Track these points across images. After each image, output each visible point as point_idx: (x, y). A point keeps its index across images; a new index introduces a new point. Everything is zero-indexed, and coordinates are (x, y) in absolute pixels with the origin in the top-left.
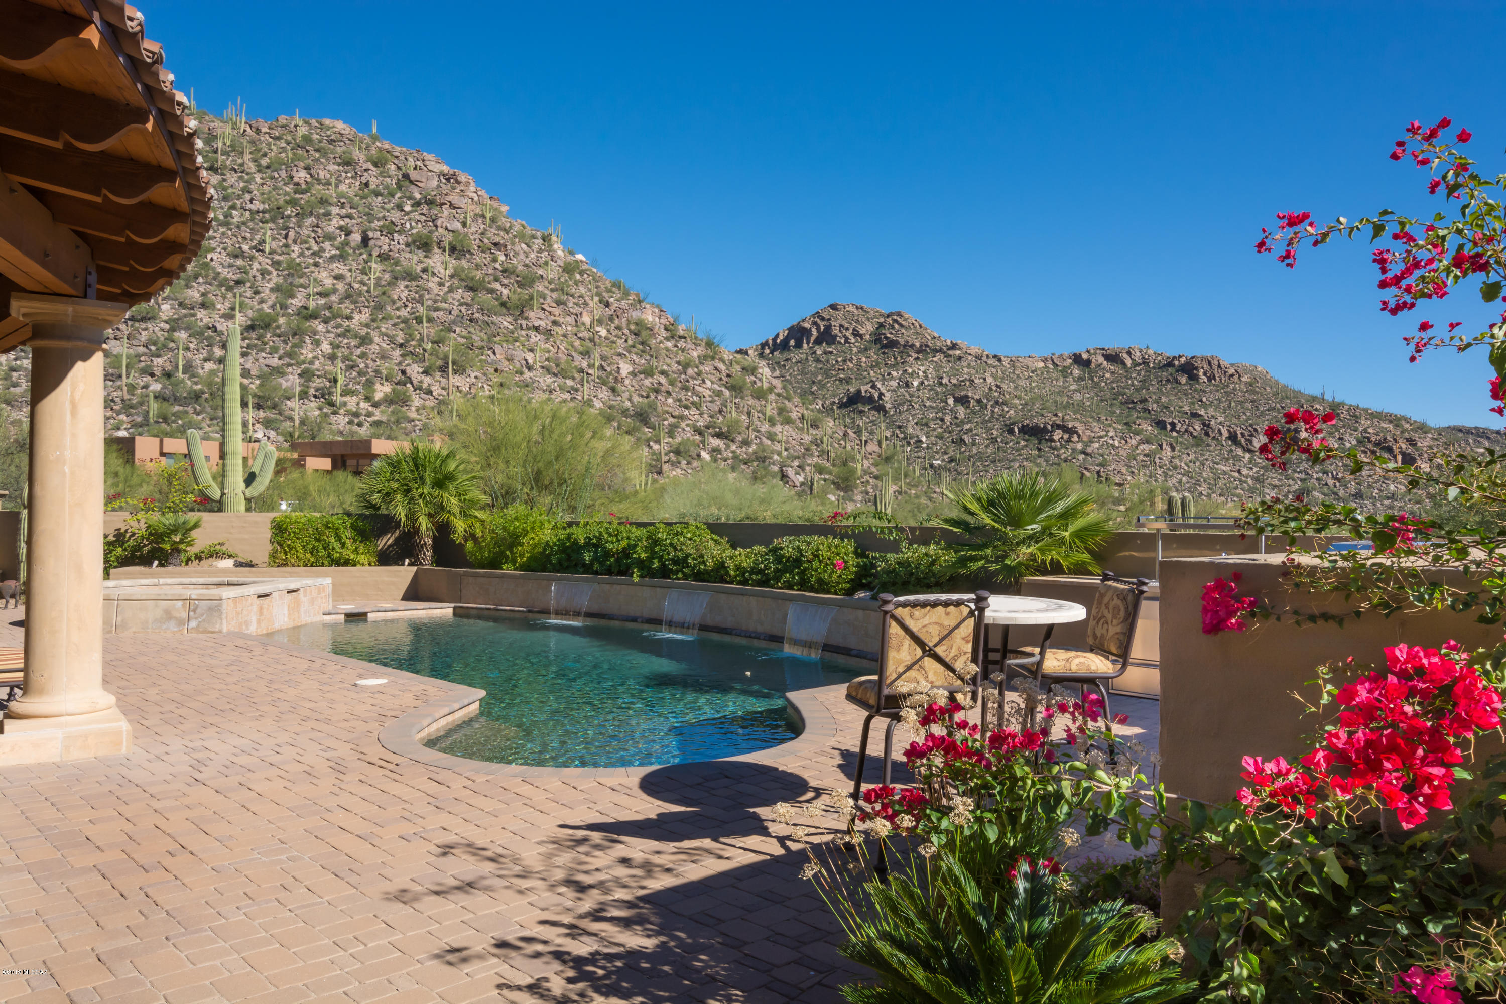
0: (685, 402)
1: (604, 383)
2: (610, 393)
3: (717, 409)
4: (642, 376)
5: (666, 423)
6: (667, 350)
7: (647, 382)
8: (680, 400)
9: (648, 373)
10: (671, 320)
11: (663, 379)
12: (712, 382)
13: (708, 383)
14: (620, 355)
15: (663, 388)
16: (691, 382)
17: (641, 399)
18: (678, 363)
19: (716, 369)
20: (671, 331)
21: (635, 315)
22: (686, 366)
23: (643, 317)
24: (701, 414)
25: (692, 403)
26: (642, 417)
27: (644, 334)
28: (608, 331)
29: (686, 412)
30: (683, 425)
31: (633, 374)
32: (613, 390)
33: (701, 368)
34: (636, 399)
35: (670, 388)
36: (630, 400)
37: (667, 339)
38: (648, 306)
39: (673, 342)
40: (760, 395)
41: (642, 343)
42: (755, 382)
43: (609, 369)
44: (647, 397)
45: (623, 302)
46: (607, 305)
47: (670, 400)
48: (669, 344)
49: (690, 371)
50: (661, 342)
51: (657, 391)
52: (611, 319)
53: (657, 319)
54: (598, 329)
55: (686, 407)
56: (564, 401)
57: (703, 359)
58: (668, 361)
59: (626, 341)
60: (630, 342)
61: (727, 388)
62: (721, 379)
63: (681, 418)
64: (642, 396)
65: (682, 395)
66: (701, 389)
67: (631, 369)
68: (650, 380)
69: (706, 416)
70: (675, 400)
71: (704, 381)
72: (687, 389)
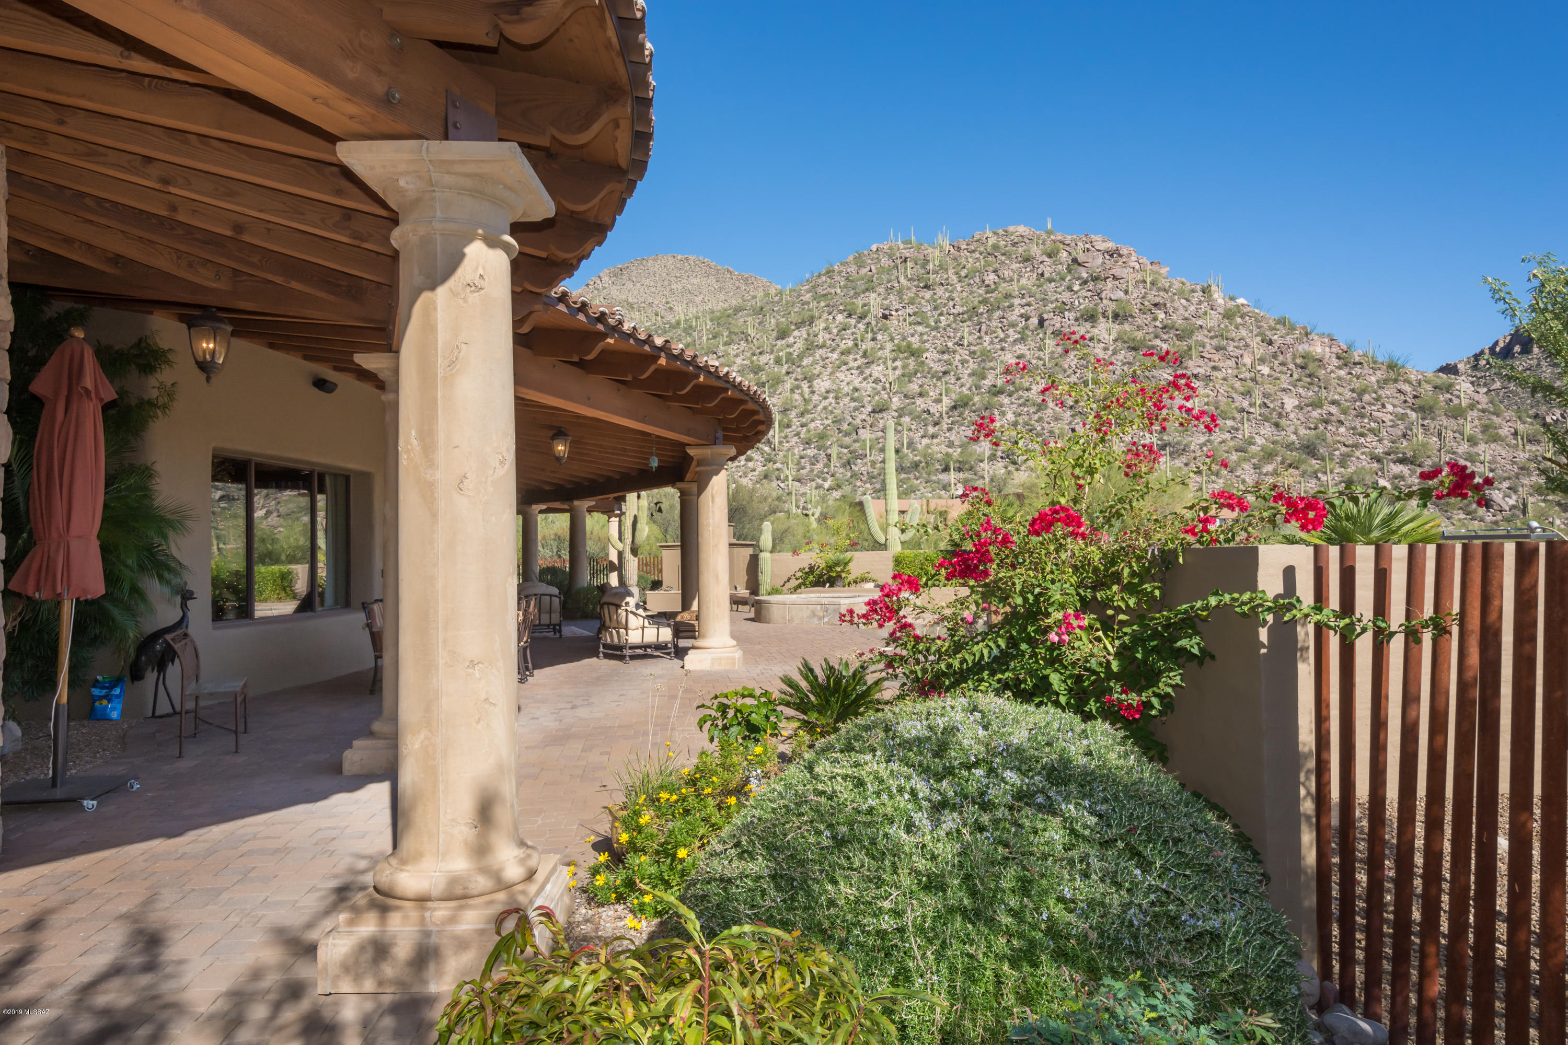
0: (1360, 430)
1: (1266, 419)
2: (1273, 429)
3: (1400, 433)
4: (1310, 408)
5: (1337, 453)
6: (1339, 378)
7: (1315, 414)
8: (1354, 428)
9: (1316, 405)
10: (1345, 349)
11: (1334, 409)
12: (1394, 406)
13: (1390, 408)
14: (1284, 390)
15: (1333, 418)
16: (1368, 408)
17: (1308, 432)
18: (1353, 391)
19: (1400, 391)
20: (1344, 359)
21: (1302, 348)
22: (1361, 393)
23: (1311, 349)
24: (1380, 441)
25: (1369, 430)
26: (1310, 449)
27: (1312, 366)
28: (1272, 368)
29: (1362, 440)
30: (1358, 453)
31: (1300, 408)
32: (1277, 425)
33: (1380, 392)
34: (1302, 431)
35: (1342, 417)
36: (1295, 433)
37: (1339, 368)
38: (1316, 338)
39: (1347, 370)
40: (1456, 413)
41: (1310, 376)
42: (1451, 400)
43: (1272, 406)
44: (1315, 429)
45: (1288, 338)
46: (1270, 343)
47: (1342, 430)
48: (1342, 373)
49: (1366, 397)
50: (1332, 372)
51: (1326, 422)
52: (1275, 356)
53: (1327, 349)
54: (1259, 368)
55: (1362, 435)
56: (1224, 441)
57: (1383, 383)
58: (1340, 390)
59: (1291, 376)
60: (1296, 376)
61: (1413, 409)
62: (1405, 402)
63: (1356, 446)
64: (1310, 428)
65: (1357, 423)
66: (1380, 414)
67: (1297, 403)
68: (1319, 411)
69: (1386, 442)
70: (1348, 429)
71: (1384, 406)
72: (1363, 416)
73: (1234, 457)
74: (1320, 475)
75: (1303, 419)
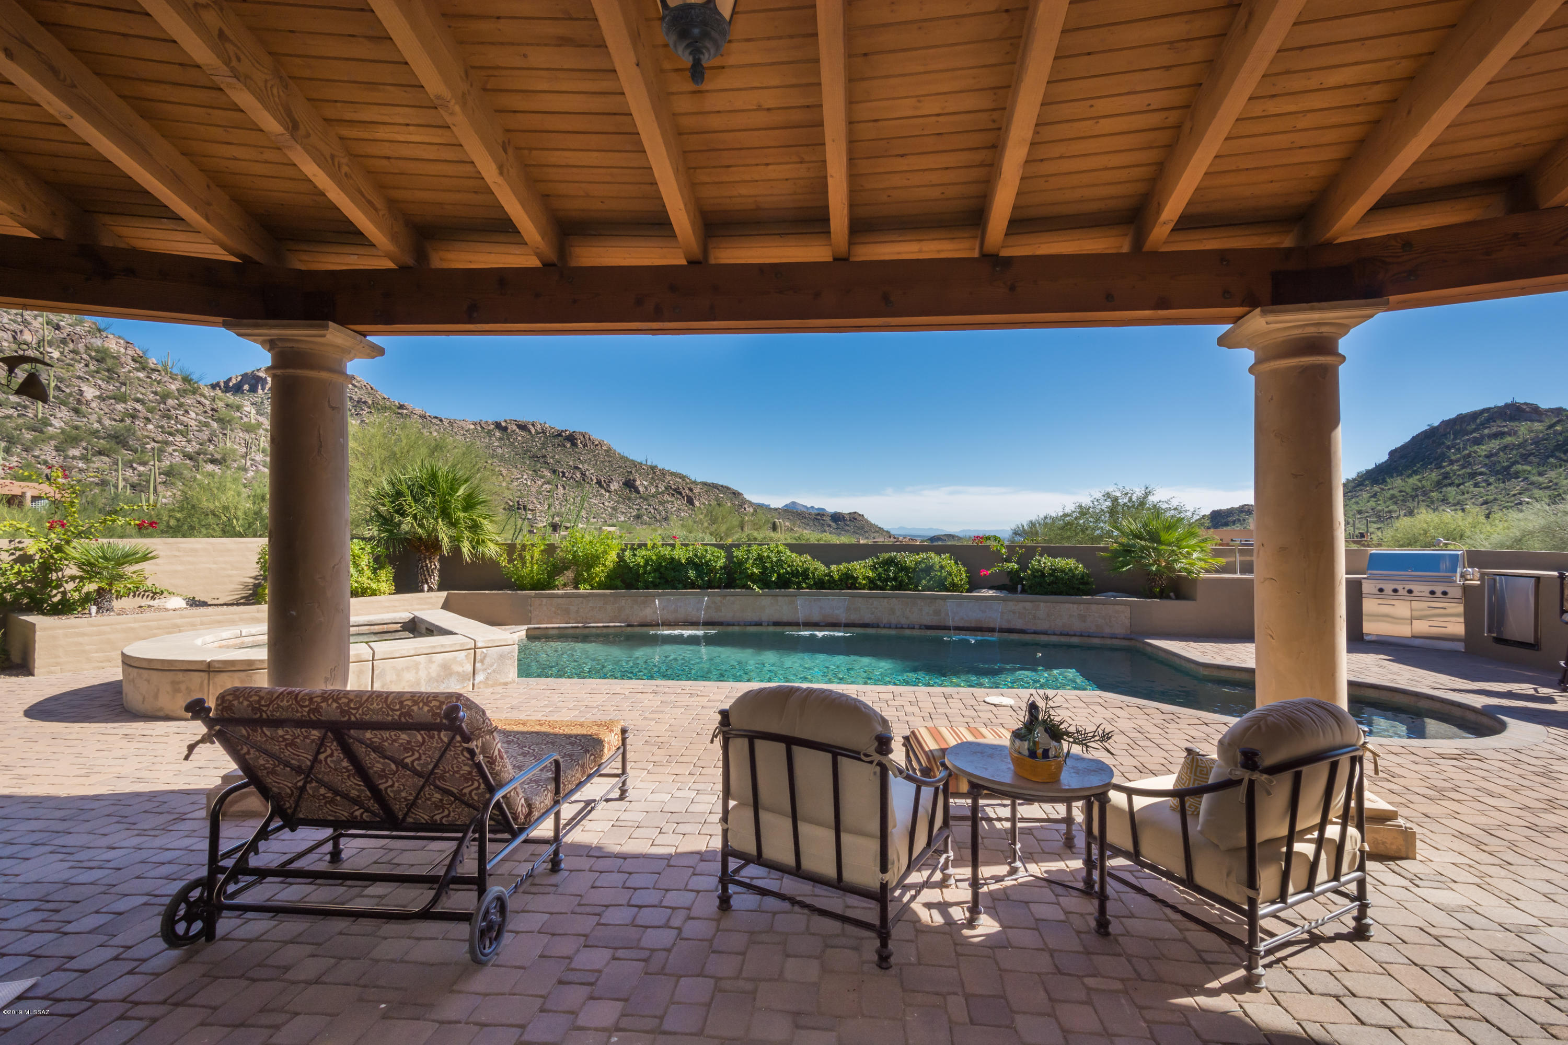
0: (168, 430)
1: (63, 403)
2: (72, 414)
3: (206, 438)
4: (113, 401)
5: (148, 446)
6: (139, 379)
7: (120, 407)
8: (162, 427)
9: (122, 399)
10: (141, 353)
11: (139, 406)
12: (197, 414)
13: (193, 415)
14: (80, 378)
15: (140, 415)
16: (173, 412)
17: (113, 423)
18: (155, 393)
19: (199, 402)
20: (141, 362)
21: (98, 342)
22: (165, 397)
23: (106, 345)
24: (189, 441)
25: (177, 431)
26: (119, 439)
27: (110, 362)
28: (62, 353)
29: (171, 439)
30: (170, 449)
31: (101, 398)
32: (76, 411)
33: (182, 400)
34: (107, 422)
35: (150, 415)
36: (99, 421)
37: (137, 370)
38: (111, 336)
39: (145, 373)
40: (248, 429)
41: (108, 370)
42: (241, 418)
43: (68, 391)
44: (122, 421)
45: (78, 328)
46: (58, 328)
47: (150, 427)
48: (141, 375)
49: (170, 402)
50: (130, 372)
51: (133, 417)
52: (64, 341)
53: (123, 350)
54: (49, 350)
55: (170, 434)
56: (9, 417)
57: (182, 393)
58: (141, 389)
59: (87, 365)
60: (92, 367)
61: (213, 420)
62: (205, 412)
63: (167, 443)
64: (115, 420)
65: (164, 422)
66: (185, 419)
67: (98, 393)
68: (123, 405)
69: (194, 443)
70: (157, 427)
71: (187, 411)
72: (169, 418)
73: (28, 436)
74: (135, 465)
75: (107, 410)
